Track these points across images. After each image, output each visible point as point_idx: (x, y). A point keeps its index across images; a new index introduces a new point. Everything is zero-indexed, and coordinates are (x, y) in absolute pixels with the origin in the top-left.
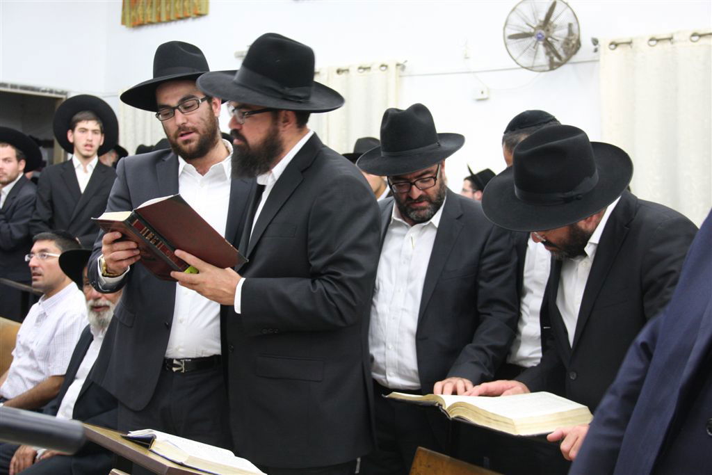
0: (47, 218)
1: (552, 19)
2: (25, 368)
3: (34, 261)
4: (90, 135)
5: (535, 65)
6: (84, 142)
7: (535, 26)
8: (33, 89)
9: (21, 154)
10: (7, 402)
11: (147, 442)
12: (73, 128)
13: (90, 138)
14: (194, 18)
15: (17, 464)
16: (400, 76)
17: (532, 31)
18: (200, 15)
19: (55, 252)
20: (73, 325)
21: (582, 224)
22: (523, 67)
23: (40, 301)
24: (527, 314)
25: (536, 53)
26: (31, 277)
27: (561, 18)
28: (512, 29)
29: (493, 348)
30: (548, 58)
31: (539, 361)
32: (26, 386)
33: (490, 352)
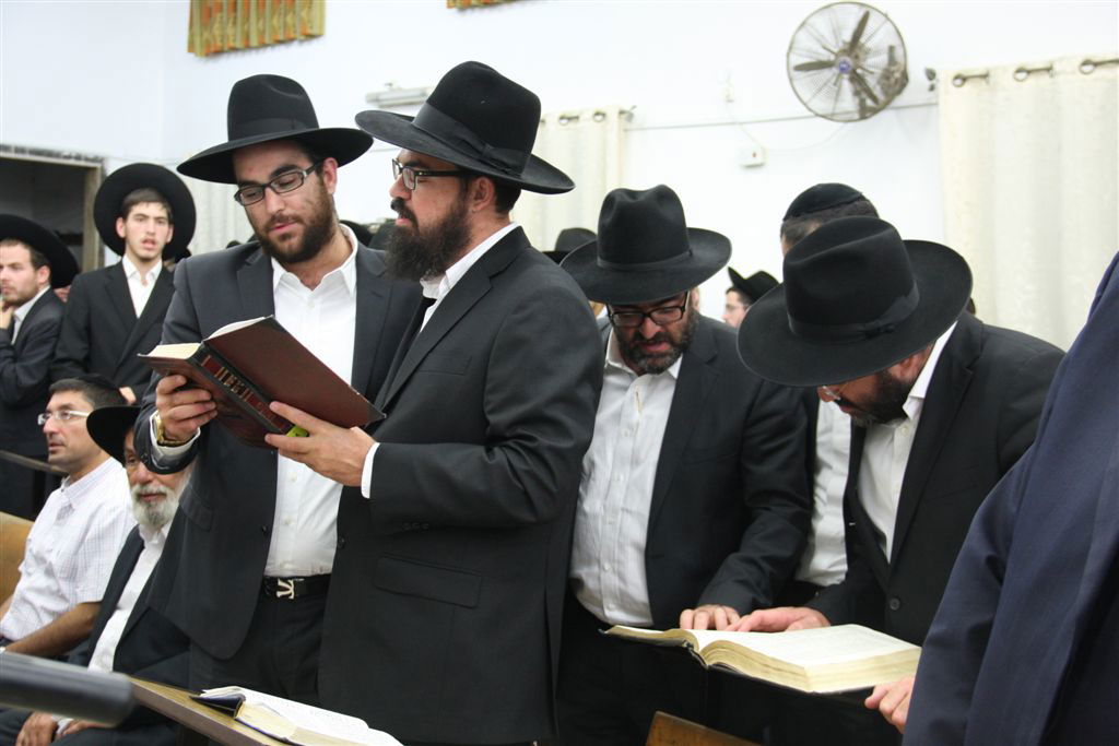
0: (80, 355)
1: (862, 40)
2: (40, 591)
3: (51, 424)
4: (151, 225)
5: (837, 111)
6: (143, 236)
7: (836, 50)
8: (49, 154)
9: (38, 257)
10: (12, 645)
11: (230, 707)
12: (124, 215)
13: (152, 230)
14: (301, 41)
15: (27, 741)
16: (626, 130)
17: (832, 58)
18: (310, 37)
19: (83, 409)
20: (113, 524)
21: (896, 371)
22: (817, 115)
23: (63, 486)
24: (822, 501)
25: (838, 93)
26: (47, 448)
27: (877, 39)
28: (801, 55)
29: (770, 559)
30: (857, 100)
31: (843, 577)
32: (40, 621)
33: (766, 567)
